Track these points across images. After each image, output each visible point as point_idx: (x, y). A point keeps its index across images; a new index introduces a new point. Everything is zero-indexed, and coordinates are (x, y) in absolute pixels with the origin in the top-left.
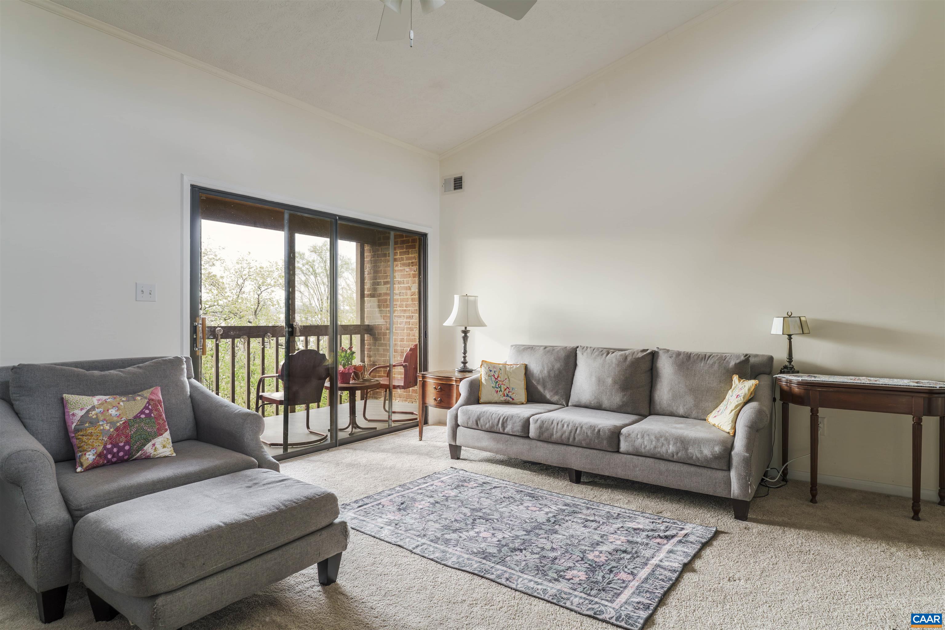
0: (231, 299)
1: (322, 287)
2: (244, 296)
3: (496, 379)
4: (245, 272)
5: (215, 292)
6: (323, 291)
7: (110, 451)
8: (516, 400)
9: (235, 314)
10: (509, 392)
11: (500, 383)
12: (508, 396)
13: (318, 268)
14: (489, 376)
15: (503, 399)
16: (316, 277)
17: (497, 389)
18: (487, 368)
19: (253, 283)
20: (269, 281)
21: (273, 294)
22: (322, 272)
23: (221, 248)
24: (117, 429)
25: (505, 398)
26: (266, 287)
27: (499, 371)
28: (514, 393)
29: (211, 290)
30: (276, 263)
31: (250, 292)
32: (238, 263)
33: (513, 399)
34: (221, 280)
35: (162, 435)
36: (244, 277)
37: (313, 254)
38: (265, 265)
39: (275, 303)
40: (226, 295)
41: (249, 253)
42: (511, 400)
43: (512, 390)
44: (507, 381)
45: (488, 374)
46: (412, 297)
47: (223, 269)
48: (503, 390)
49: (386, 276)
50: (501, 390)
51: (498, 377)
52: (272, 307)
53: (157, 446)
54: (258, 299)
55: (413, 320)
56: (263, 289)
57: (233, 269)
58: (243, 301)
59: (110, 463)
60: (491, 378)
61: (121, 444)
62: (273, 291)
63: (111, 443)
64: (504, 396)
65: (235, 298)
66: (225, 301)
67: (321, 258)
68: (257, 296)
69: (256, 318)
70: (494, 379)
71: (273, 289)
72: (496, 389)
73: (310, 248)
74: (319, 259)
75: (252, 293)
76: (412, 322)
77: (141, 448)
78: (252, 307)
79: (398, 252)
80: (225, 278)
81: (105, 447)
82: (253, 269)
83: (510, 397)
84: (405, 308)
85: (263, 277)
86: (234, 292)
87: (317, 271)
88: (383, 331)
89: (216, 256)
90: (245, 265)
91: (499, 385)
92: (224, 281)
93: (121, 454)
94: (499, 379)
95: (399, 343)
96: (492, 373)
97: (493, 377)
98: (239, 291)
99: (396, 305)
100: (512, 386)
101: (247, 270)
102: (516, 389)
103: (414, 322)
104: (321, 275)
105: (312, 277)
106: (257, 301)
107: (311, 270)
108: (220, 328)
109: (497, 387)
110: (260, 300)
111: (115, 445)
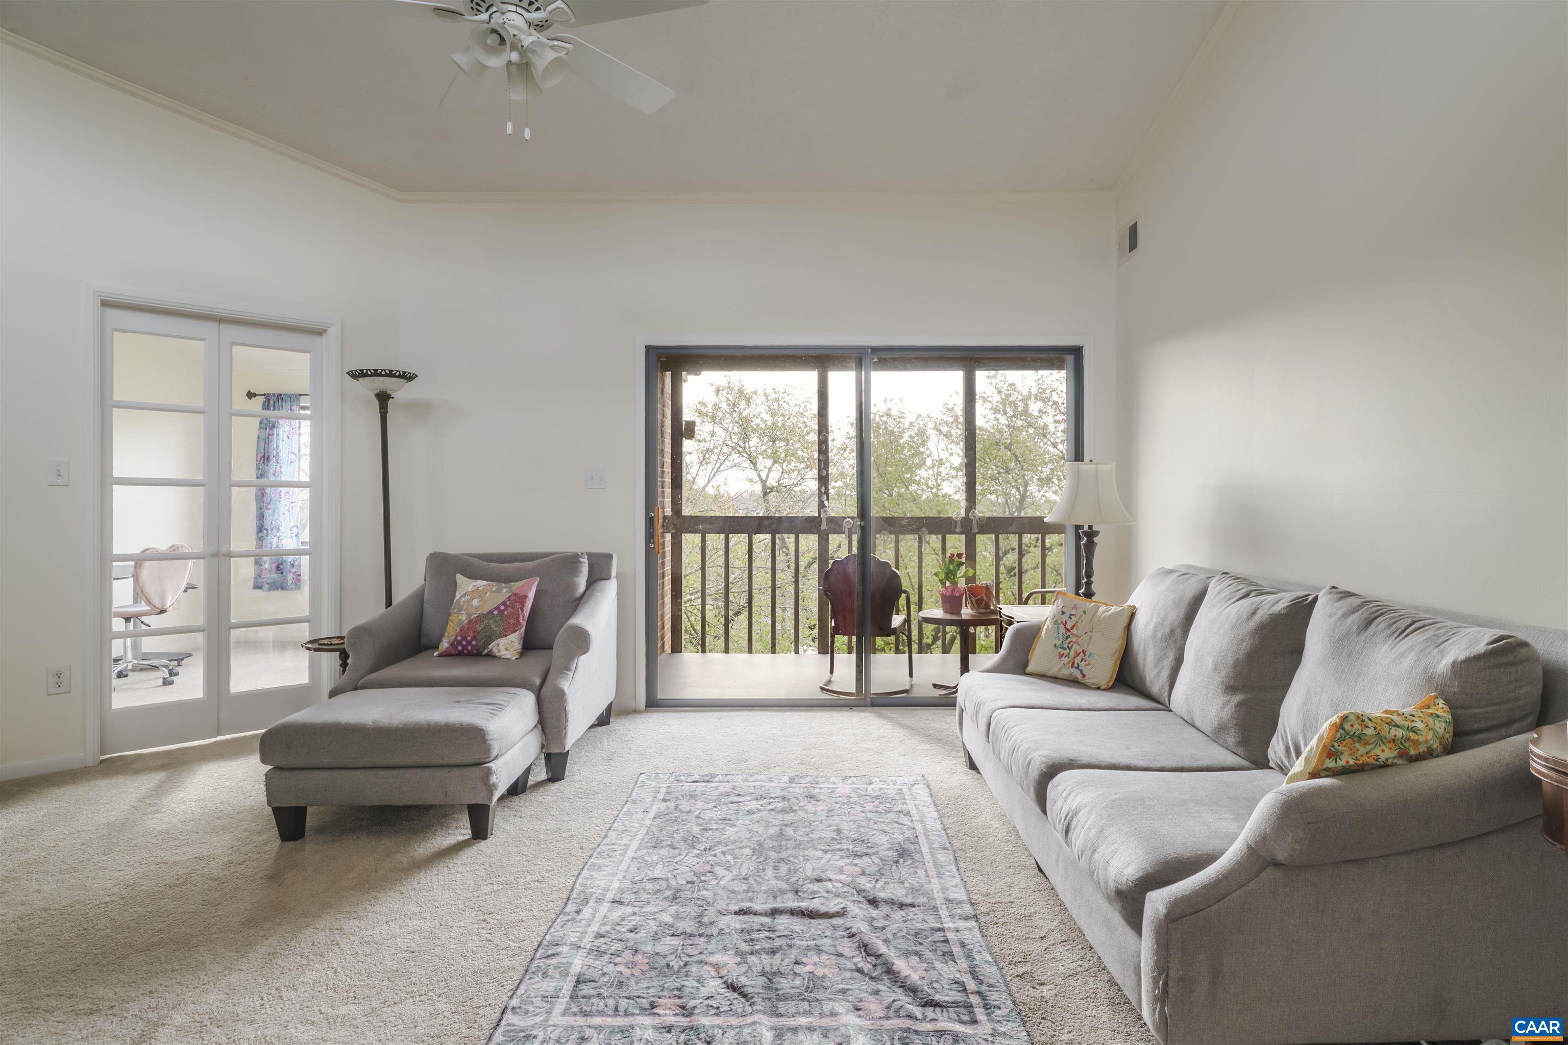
3: (1068, 630)
7: (459, 643)
8: (1088, 680)
10: (1081, 661)
11: (1074, 639)
12: (1078, 668)
14: (1056, 623)
15: (1066, 672)
17: (1062, 651)
18: (1060, 607)
24: (470, 622)
25: (1073, 670)
27: (1081, 616)
28: (1089, 664)
33: (1084, 676)
35: (506, 636)
42: (1079, 676)
43: (1089, 657)
44: (1086, 637)
45: (1055, 619)
48: (1072, 654)
50: (1068, 655)
51: (1072, 628)
53: (501, 647)
59: (460, 654)
60: (1058, 627)
61: (469, 638)
63: (461, 636)
64: (1072, 666)
70: (1062, 630)
72: (1060, 650)
77: (485, 647)
81: (456, 638)
83: (1081, 671)
91: (1069, 643)
93: (469, 648)
94: (1074, 631)
96: (1064, 618)
97: (1062, 626)
100: (1090, 649)
102: (1095, 657)
109: (1065, 646)
111: (464, 638)
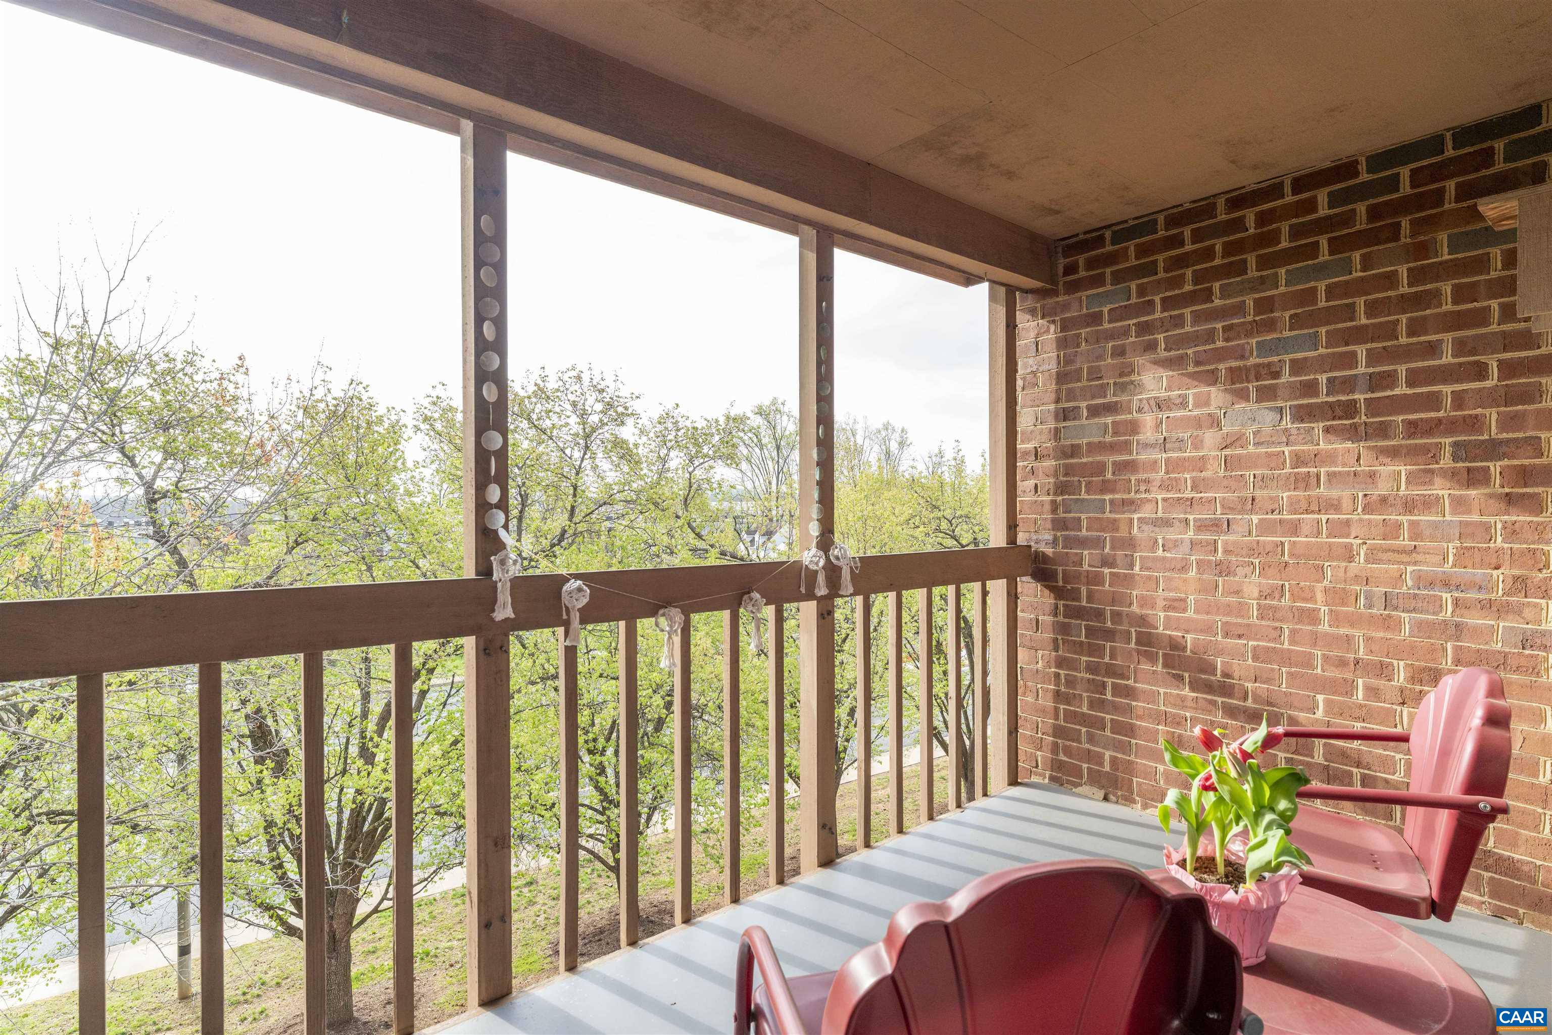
0: (650, 479)
1: (770, 463)
2: (670, 475)
4: (670, 437)
5: (626, 469)
6: (771, 469)
9: (656, 505)
13: (764, 437)
16: (761, 449)
19: (682, 454)
20: (705, 450)
21: (712, 471)
22: (769, 442)
23: (634, 396)
26: (702, 461)
29: (618, 466)
30: (717, 421)
31: (677, 469)
32: (660, 423)
34: (635, 451)
36: (669, 444)
37: (758, 416)
38: (700, 424)
39: (715, 486)
40: (642, 473)
41: (677, 405)
46: (1225, 452)
47: (637, 432)
49: (1102, 385)
52: (709, 492)
54: (690, 479)
55: (1231, 538)
56: (696, 463)
57: (653, 431)
58: (667, 483)
62: (711, 467)
65: (655, 478)
66: (640, 482)
67: (768, 422)
68: (687, 475)
69: (687, 511)
71: (711, 463)
73: (753, 408)
74: (766, 423)
75: (680, 472)
76: (1226, 543)
78: (681, 493)
79: (1157, 299)
80: (641, 447)
82: (683, 431)
84: (1188, 494)
85: (697, 444)
86: (654, 468)
87: (763, 442)
88: (1086, 567)
89: (626, 408)
90: (670, 426)
92: (640, 451)
95: (1162, 614)
98: (660, 467)
99: (1147, 481)
101: (674, 433)
103: (1235, 543)
104: (769, 446)
105: (757, 450)
106: (688, 484)
107: (755, 440)
108: (579, 582)
110: (693, 481)
